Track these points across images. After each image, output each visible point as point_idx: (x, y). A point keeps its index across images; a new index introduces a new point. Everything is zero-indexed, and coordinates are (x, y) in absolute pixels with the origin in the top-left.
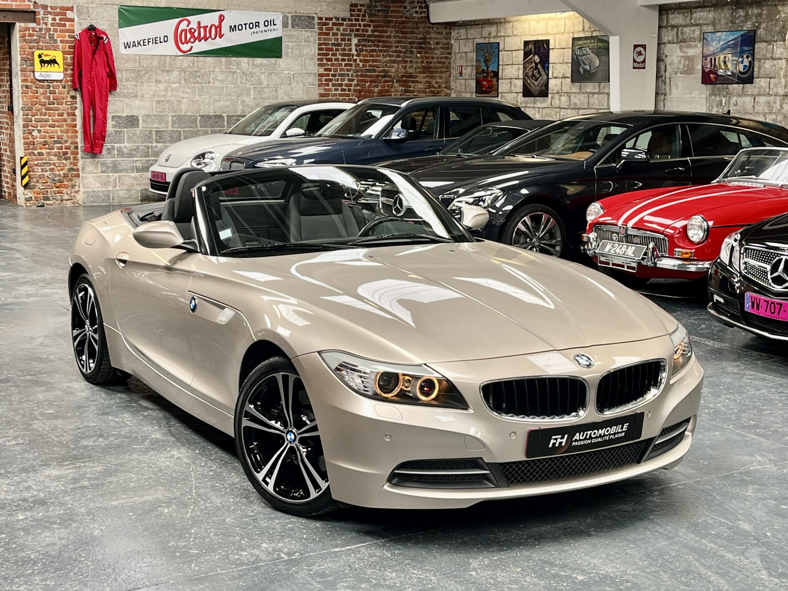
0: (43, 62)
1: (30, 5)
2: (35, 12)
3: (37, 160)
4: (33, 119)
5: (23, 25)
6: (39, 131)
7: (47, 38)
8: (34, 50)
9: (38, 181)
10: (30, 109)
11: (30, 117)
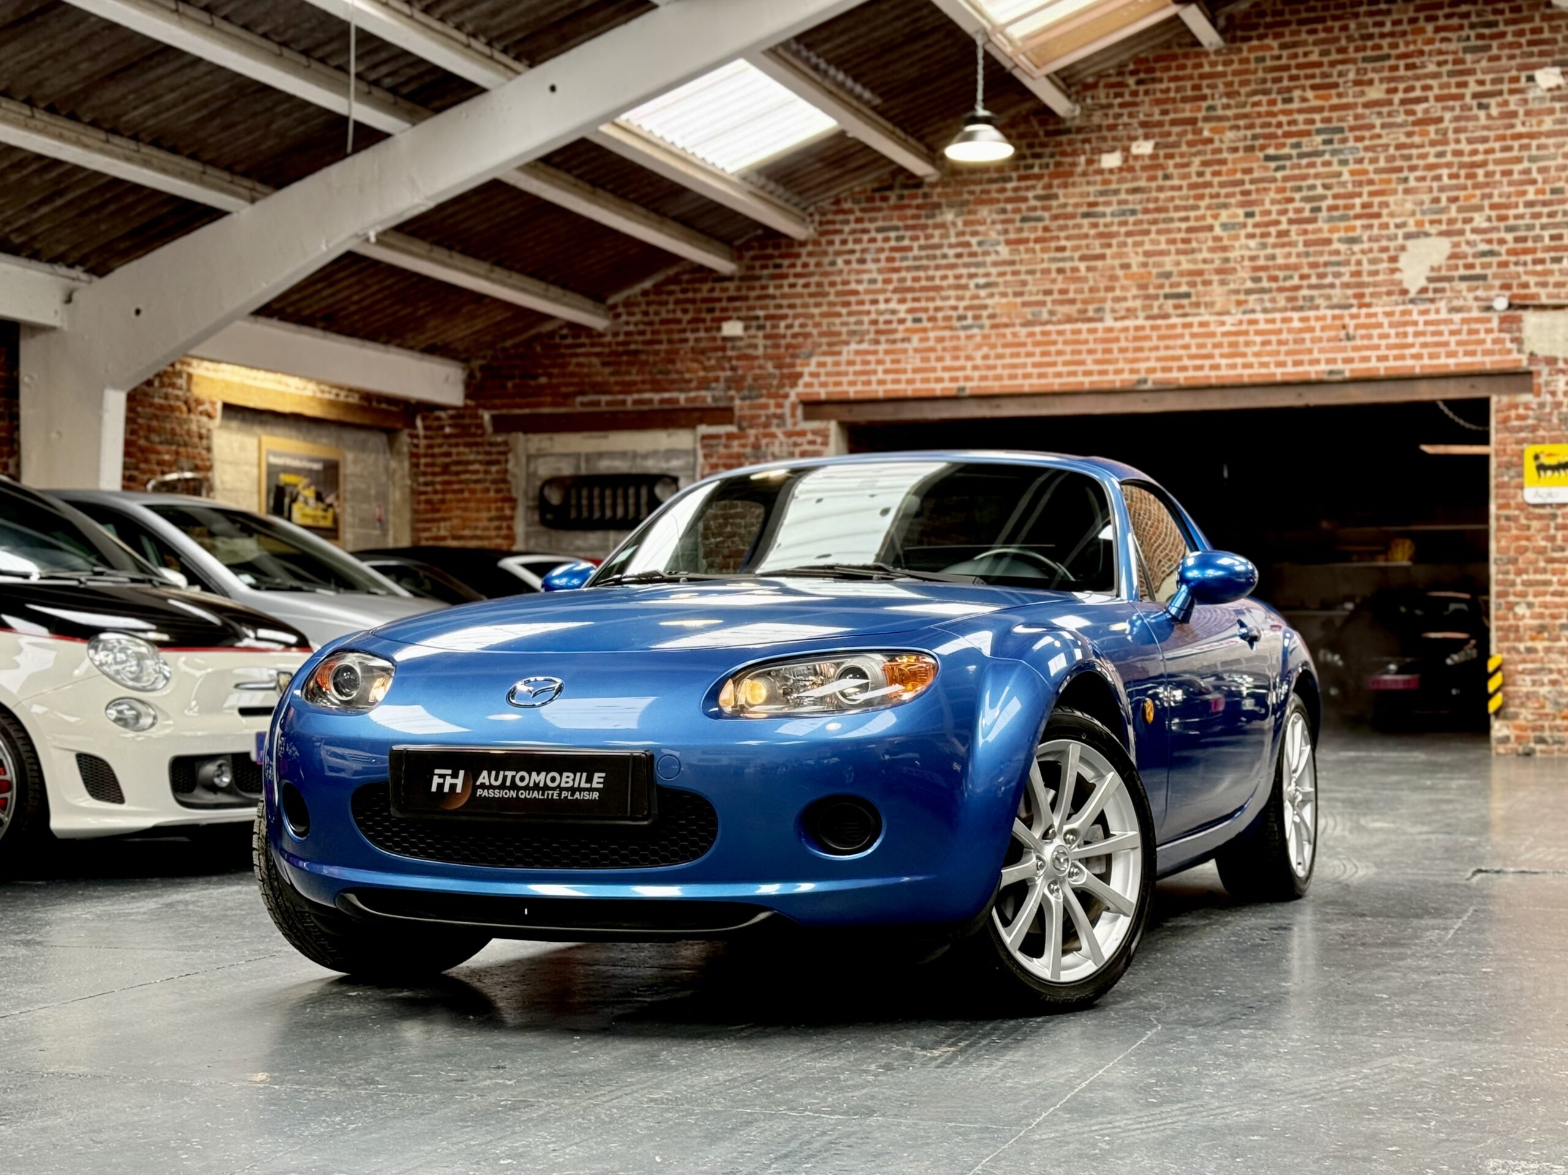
0: (1541, 468)
1: (1520, 361)
2: (1529, 374)
3: (1524, 661)
4: (1519, 580)
5: (1505, 399)
6: (1530, 605)
7: (1555, 420)
8: (1525, 446)
9: (1522, 705)
10: (1514, 561)
11: (1511, 577)
